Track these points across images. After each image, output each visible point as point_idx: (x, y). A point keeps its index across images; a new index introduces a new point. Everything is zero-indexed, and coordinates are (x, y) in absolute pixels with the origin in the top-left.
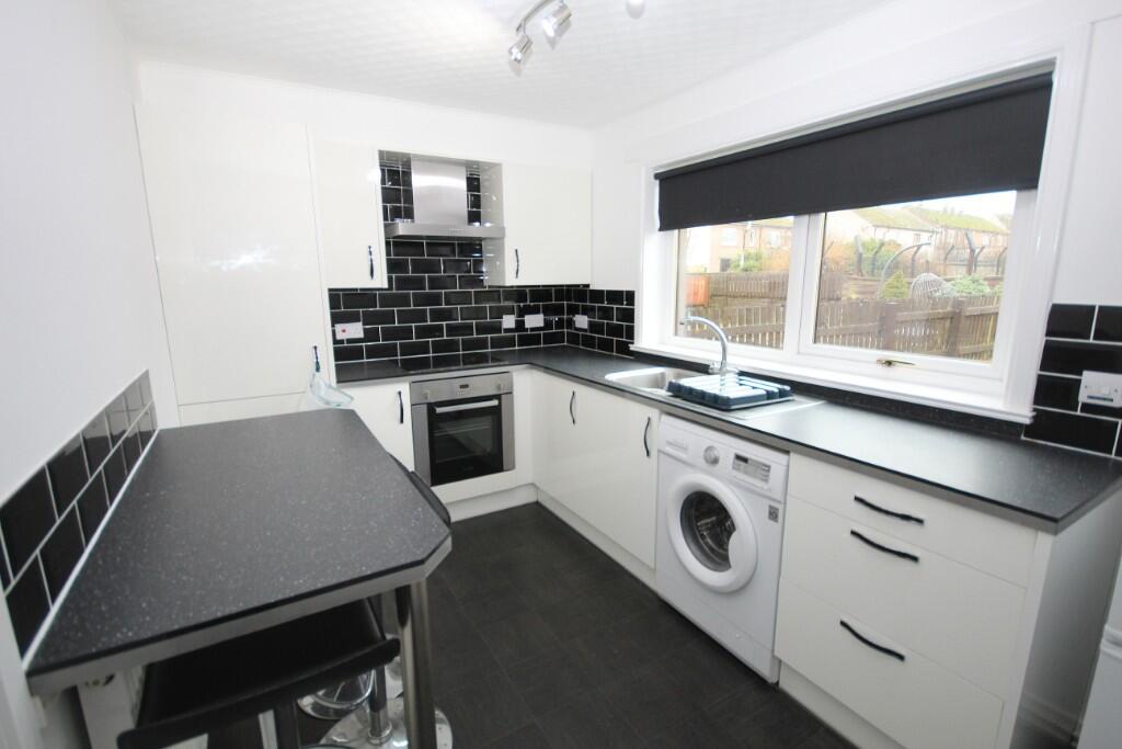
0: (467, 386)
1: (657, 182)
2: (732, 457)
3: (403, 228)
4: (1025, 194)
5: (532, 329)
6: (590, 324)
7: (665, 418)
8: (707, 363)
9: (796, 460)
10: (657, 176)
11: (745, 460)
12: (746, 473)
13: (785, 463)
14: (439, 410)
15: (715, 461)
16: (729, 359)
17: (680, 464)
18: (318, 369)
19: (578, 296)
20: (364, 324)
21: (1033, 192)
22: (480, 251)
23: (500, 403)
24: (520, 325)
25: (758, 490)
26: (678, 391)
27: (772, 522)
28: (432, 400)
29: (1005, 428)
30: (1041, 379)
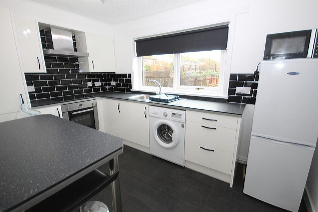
0: (82, 105)
1: (135, 42)
2: (171, 114)
3: (51, 51)
4: (223, 51)
5: (97, 86)
6: (116, 84)
7: (151, 107)
8: (156, 92)
9: (188, 112)
10: (135, 41)
11: (175, 114)
12: (175, 117)
13: (185, 113)
14: (73, 113)
15: (167, 116)
16: (161, 91)
17: (156, 118)
18: (23, 103)
19: (111, 76)
20: (34, 86)
21: (225, 50)
22: (78, 61)
23: (93, 109)
24: (93, 85)
25: (178, 121)
26: (153, 99)
27: (183, 128)
28: (69, 110)
29: (223, 100)
30: (229, 90)
